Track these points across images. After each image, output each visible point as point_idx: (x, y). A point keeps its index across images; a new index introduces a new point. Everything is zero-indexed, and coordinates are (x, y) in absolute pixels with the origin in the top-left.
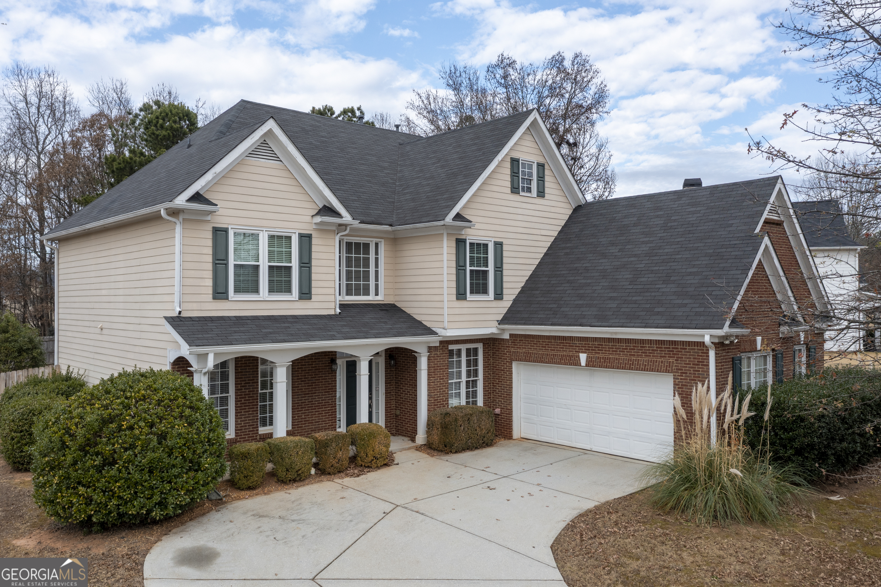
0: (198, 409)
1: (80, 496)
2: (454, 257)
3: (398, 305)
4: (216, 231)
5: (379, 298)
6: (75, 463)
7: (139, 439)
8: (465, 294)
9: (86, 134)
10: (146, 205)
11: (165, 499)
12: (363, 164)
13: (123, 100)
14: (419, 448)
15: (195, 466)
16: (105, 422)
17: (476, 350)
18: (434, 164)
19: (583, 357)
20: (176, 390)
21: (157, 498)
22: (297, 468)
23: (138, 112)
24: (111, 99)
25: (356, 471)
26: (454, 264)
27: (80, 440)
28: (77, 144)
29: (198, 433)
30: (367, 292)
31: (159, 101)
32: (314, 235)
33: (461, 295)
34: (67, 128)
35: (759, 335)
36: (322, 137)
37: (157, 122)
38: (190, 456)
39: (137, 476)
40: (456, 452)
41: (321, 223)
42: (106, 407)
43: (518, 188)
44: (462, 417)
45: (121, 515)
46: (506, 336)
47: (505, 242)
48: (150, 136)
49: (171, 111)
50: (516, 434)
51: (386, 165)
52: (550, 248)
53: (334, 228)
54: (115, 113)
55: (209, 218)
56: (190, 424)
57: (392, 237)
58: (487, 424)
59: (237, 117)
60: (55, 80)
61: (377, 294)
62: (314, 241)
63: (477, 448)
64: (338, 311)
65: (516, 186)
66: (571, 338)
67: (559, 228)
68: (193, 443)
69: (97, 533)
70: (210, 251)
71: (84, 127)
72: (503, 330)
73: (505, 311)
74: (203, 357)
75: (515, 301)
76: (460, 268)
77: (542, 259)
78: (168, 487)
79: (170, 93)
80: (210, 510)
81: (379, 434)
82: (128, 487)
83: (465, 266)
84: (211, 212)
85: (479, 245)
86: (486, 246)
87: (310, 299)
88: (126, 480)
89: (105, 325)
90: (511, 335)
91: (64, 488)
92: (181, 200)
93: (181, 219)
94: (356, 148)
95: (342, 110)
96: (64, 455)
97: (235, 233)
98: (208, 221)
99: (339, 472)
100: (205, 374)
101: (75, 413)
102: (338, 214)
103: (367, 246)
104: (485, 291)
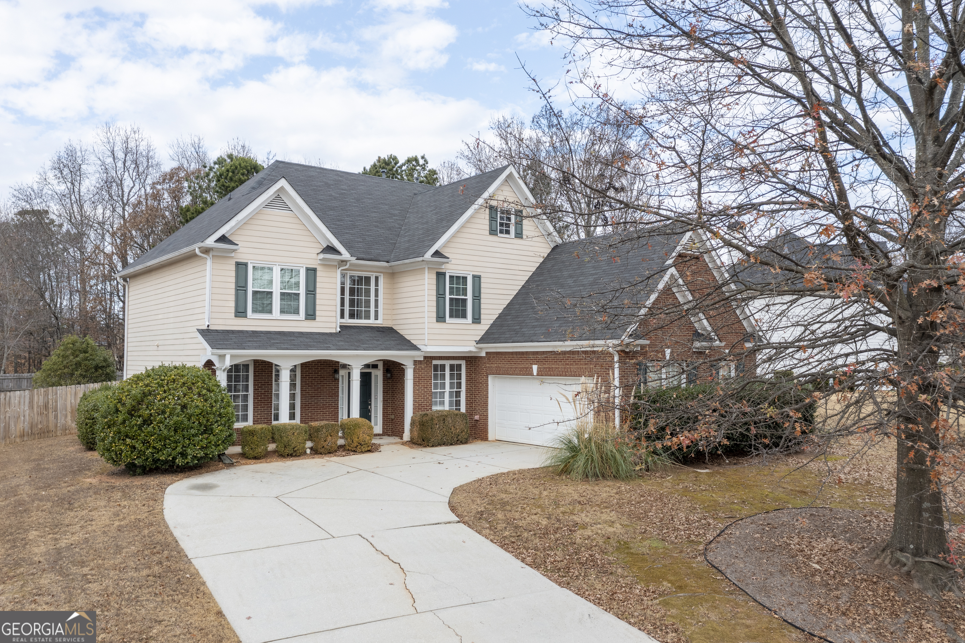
0: (213, 391)
1: (127, 445)
2: (434, 287)
3: (395, 328)
4: (238, 264)
5: (377, 322)
6: (124, 422)
7: (168, 408)
8: (444, 317)
9: (166, 186)
10: (187, 246)
11: (185, 450)
12: (375, 212)
13: (201, 154)
14: (404, 444)
15: (208, 430)
16: (145, 395)
17: (459, 366)
18: (432, 211)
19: (535, 368)
20: (198, 377)
21: (179, 449)
22: (293, 445)
23: (212, 165)
24: (189, 153)
25: (344, 453)
26: (434, 293)
27: (128, 406)
28: (157, 196)
29: (212, 407)
30: (368, 317)
31: (232, 155)
32: (319, 268)
33: (440, 318)
34: (149, 181)
35: (668, 348)
36: (342, 189)
37: (228, 175)
38: (205, 422)
39: (165, 432)
40: (433, 446)
41: (323, 259)
42: (147, 385)
43: (496, 231)
44: (438, 417)
45: (156, 461)
46: (483, 354)
47: (483, 275)
48: (220, 188)
49: (240, 165)
50: (491, 436)
51: (396, 212)
52: (527, 282)
53: (336, 264)
54: (194, 166)
55: (233, 255)
56: (206, 400)
57: (391, 271)
58: (460, 425)
59: (269, 175)
60: (140, 136)
61: (376, 318)
62: (319, 274)
63: (451, 444)
64: (339, 329)
65: (494, 229)
66: (527, 353)
67: (538, 265)
68: (207, 414)
69: (139, 475)
70: (233, 280)
71: (164, 180)
72: (481, 349)
73: (483, 333)
74: (222, 357)
75: (492, 326)
76: (440, 296)
77: (520, 290)
78: (187, 442)
79: (243, 147)
80: (222, 469)
81: (364, 426)
82: (160, 441)
83: (444, 294)
84: (234, 251)
85: (458, 277)
86: (465, 279)
87: (315, 319)
88: (158, 435)
89: (160, 343)
90: (487, 353)
91: (116, 440)
92: (210, 242)
93: (211, 256)
94: (372, 199)
95: (406, 159)
96: (117, 417)
97: (254, 267)
98: (232, 257)
99: (330, 453)
100: (224, 370)
101: (125, 390)
102: (338, 253)
103: (368, 279)
104: (464, 316)
